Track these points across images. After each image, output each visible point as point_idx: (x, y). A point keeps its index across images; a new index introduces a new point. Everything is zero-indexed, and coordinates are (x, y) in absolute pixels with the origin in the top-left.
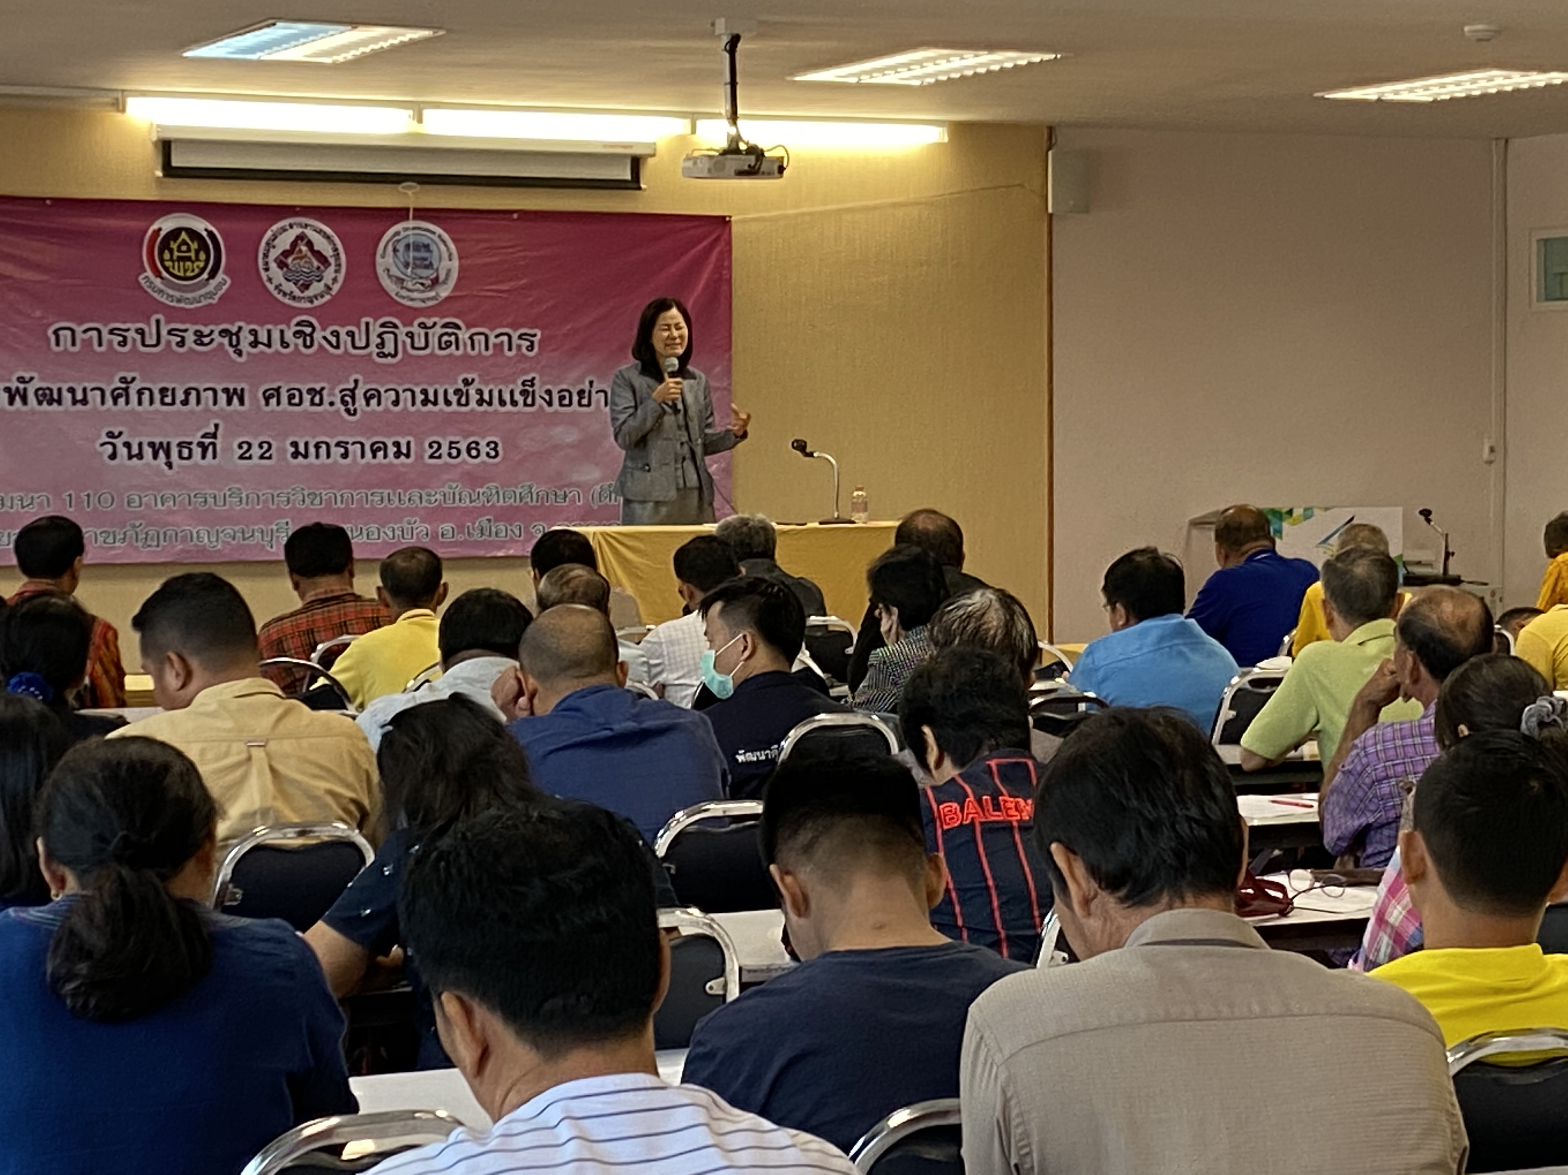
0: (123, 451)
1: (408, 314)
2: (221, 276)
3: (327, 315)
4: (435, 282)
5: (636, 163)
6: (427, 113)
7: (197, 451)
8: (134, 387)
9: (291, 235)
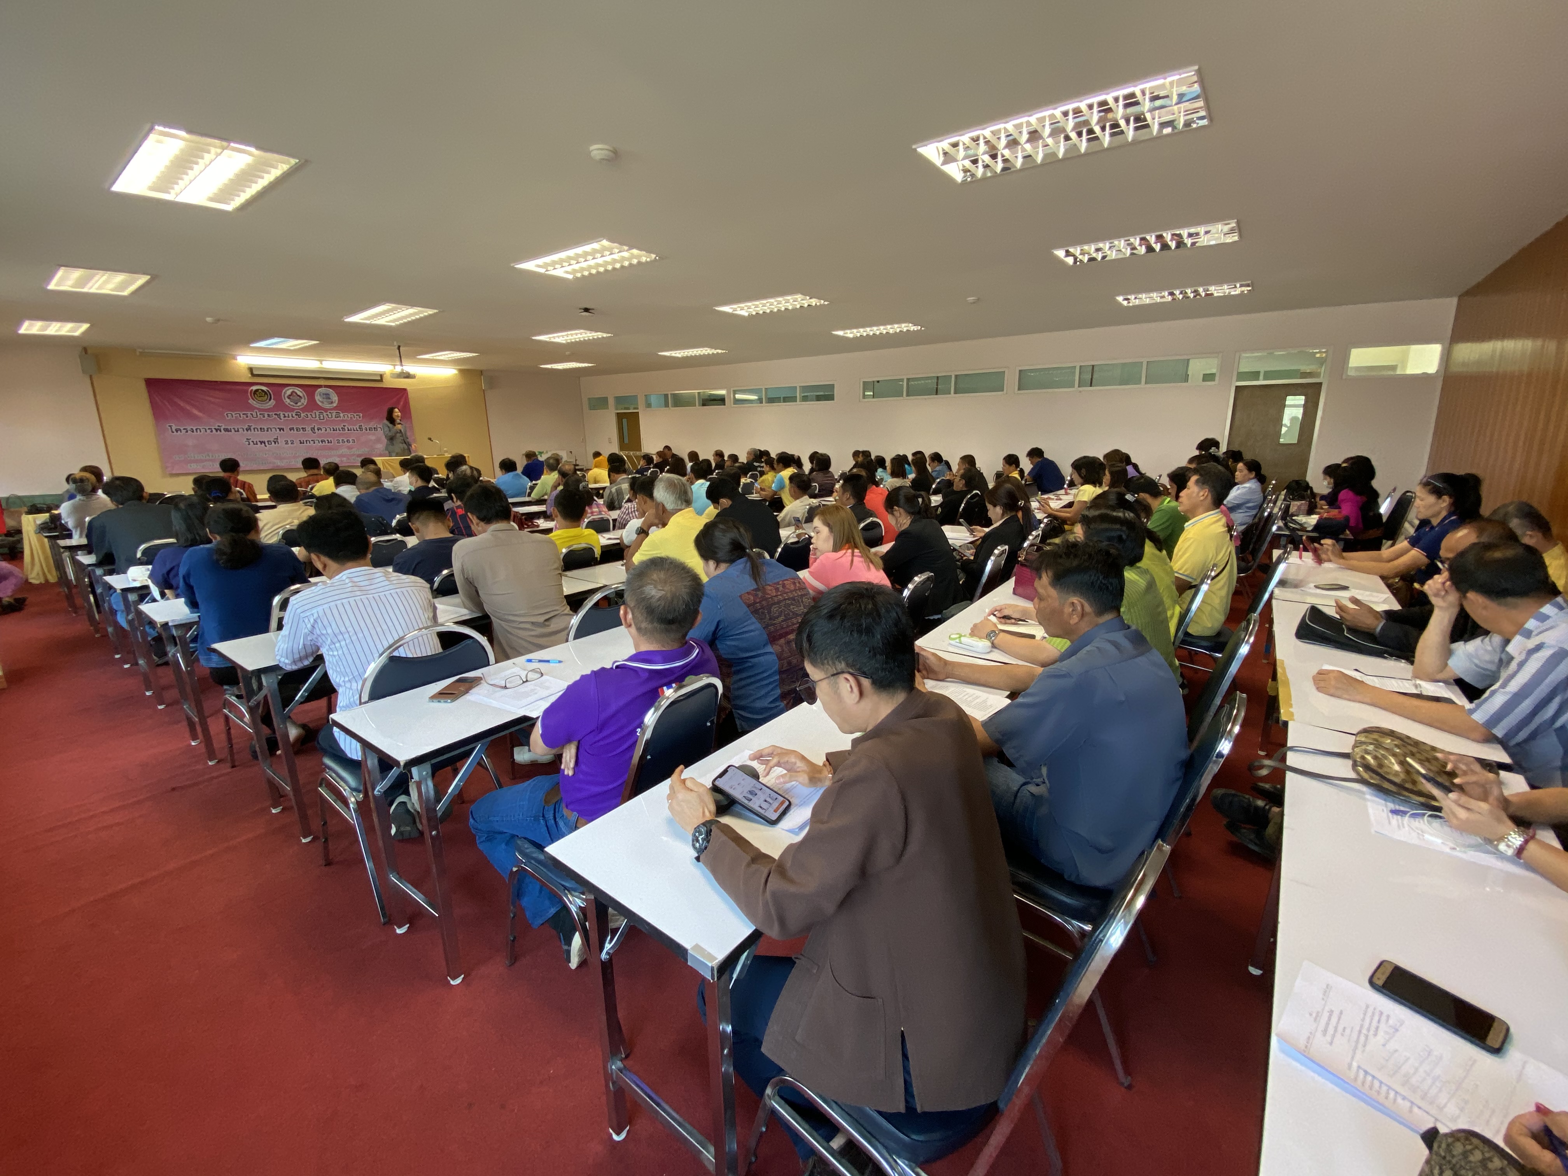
0: (251, 443)
1: (326, 410)
2: (272, 400)
3: (304, 409)
4: (332, 403)
5: (381, 376)
6: (323, 362)
7: (273, 443)
8: (252, 428)
9: (291, 390)
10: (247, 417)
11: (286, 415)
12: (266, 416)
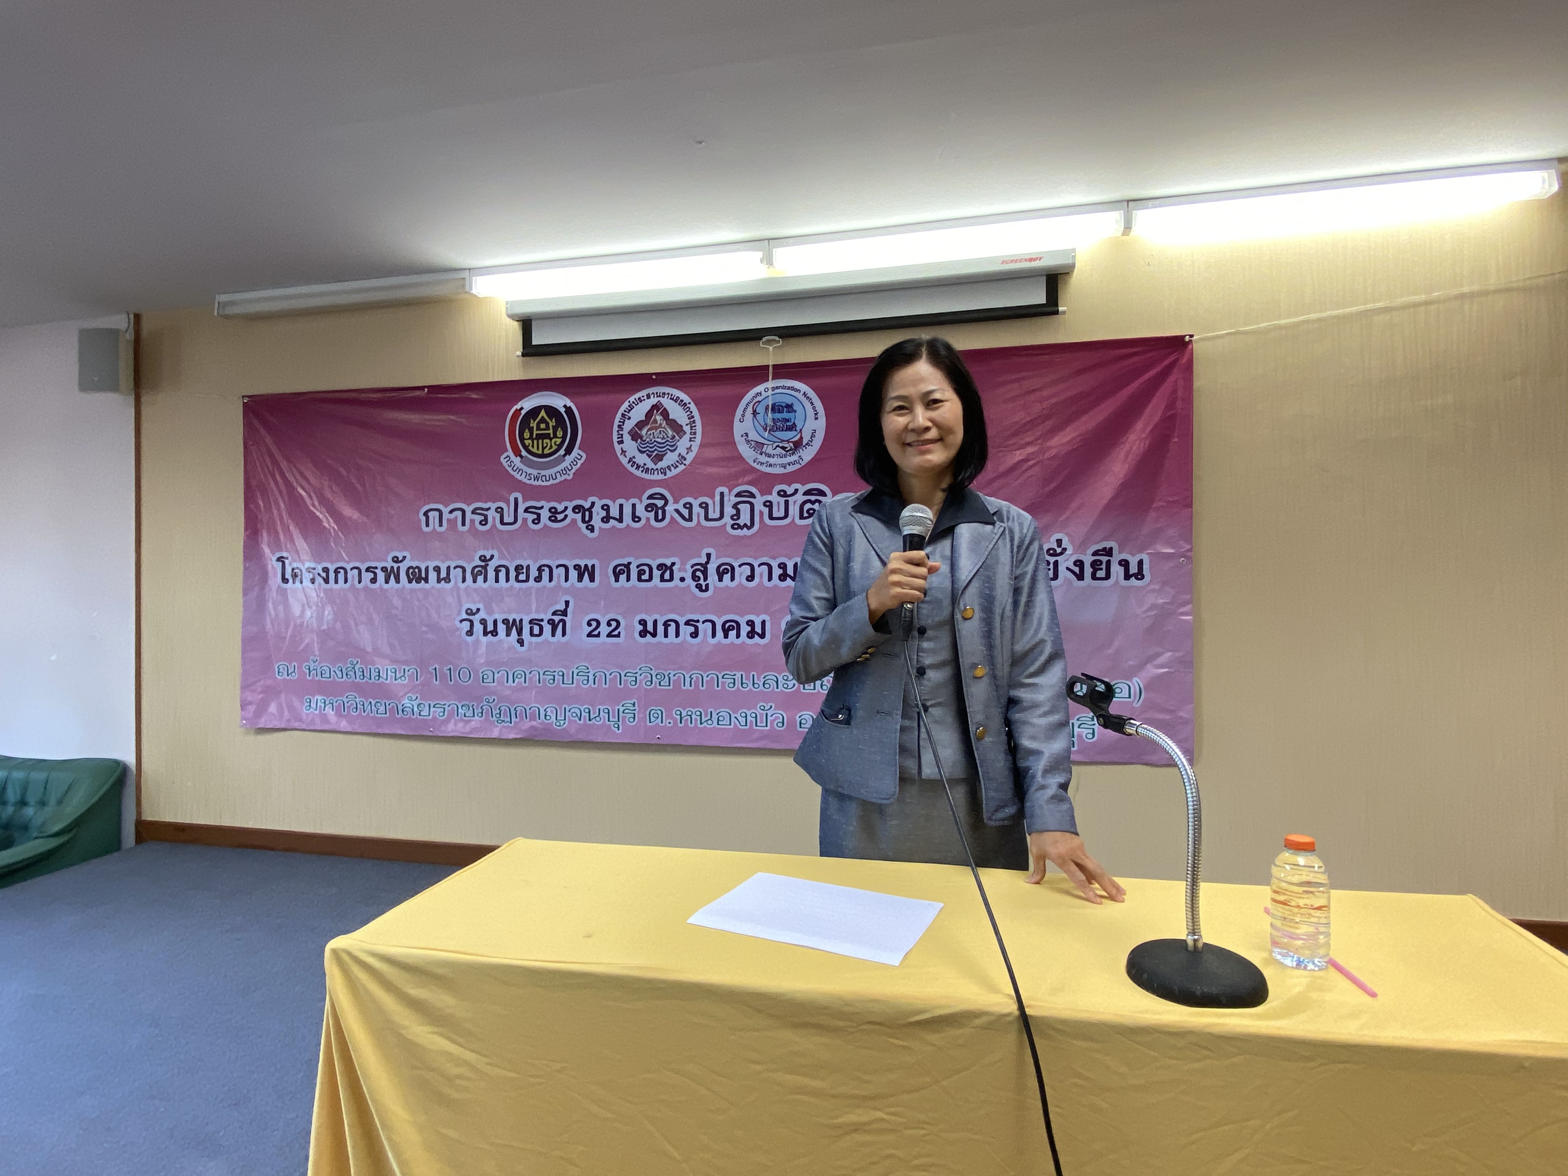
0: (479, 628)
1: (766, 482)
2: (576, 451)
3: (680, 486)
4: (798, 445)
5: (1053, 279)
6: (780, 253)
7: (547, 628)
8: (492, 565)
9: (647, 405)
10: (484, 522)
11: (614, 512)
12: (545, 514)
